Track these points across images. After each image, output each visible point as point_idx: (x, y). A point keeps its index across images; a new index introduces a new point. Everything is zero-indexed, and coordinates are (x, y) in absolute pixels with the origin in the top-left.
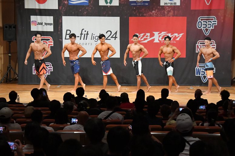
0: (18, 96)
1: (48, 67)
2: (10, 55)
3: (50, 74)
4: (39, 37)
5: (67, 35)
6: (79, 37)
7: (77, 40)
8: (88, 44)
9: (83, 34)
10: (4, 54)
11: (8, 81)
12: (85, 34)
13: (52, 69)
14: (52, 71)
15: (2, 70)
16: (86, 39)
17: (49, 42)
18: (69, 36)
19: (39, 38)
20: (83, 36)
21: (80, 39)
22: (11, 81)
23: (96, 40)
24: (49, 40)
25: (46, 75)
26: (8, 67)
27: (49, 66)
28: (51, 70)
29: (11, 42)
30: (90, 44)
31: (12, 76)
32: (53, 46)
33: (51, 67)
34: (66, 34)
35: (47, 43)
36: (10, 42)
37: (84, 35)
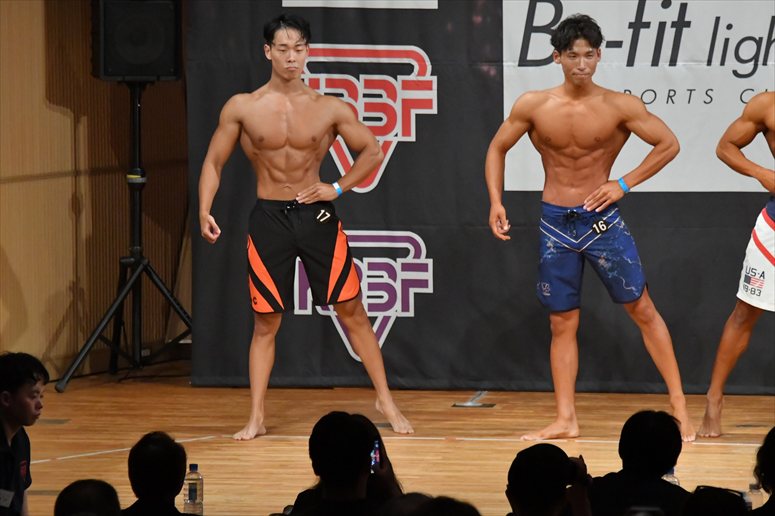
0: (194, 467)
1: (397, 264)
2: (136, 178)
3: (411, 313)
4: (291, 43)
5: (534, 36)
6: (618, 44)
7: (609, 70)
8: (681, 97)
9: (647, 25)
10: (93, 172)
11: (122, 362)
12: (662, 25)
13: (429, 276)
14: (430, 290)
15: (84, 284)
16: (673, 62)
17: (406, 86)
18: (547, 37)
19: (293, 55)
20: (647, 37)
21: (631, 62)
22: (145, 362)
23: (748, 67)
24: (408, 69)
25: (386, 319)
26: (124, 267)
27: (410, 259)
28: (424, 283)
29: (142, 85)
30: (699, 96)
31: (152, 331)
32: (434, 111)
33: (423, 260)
34: (530, 28)
35: (393, 95)
36: (136, 88)
37: (654, 28)
